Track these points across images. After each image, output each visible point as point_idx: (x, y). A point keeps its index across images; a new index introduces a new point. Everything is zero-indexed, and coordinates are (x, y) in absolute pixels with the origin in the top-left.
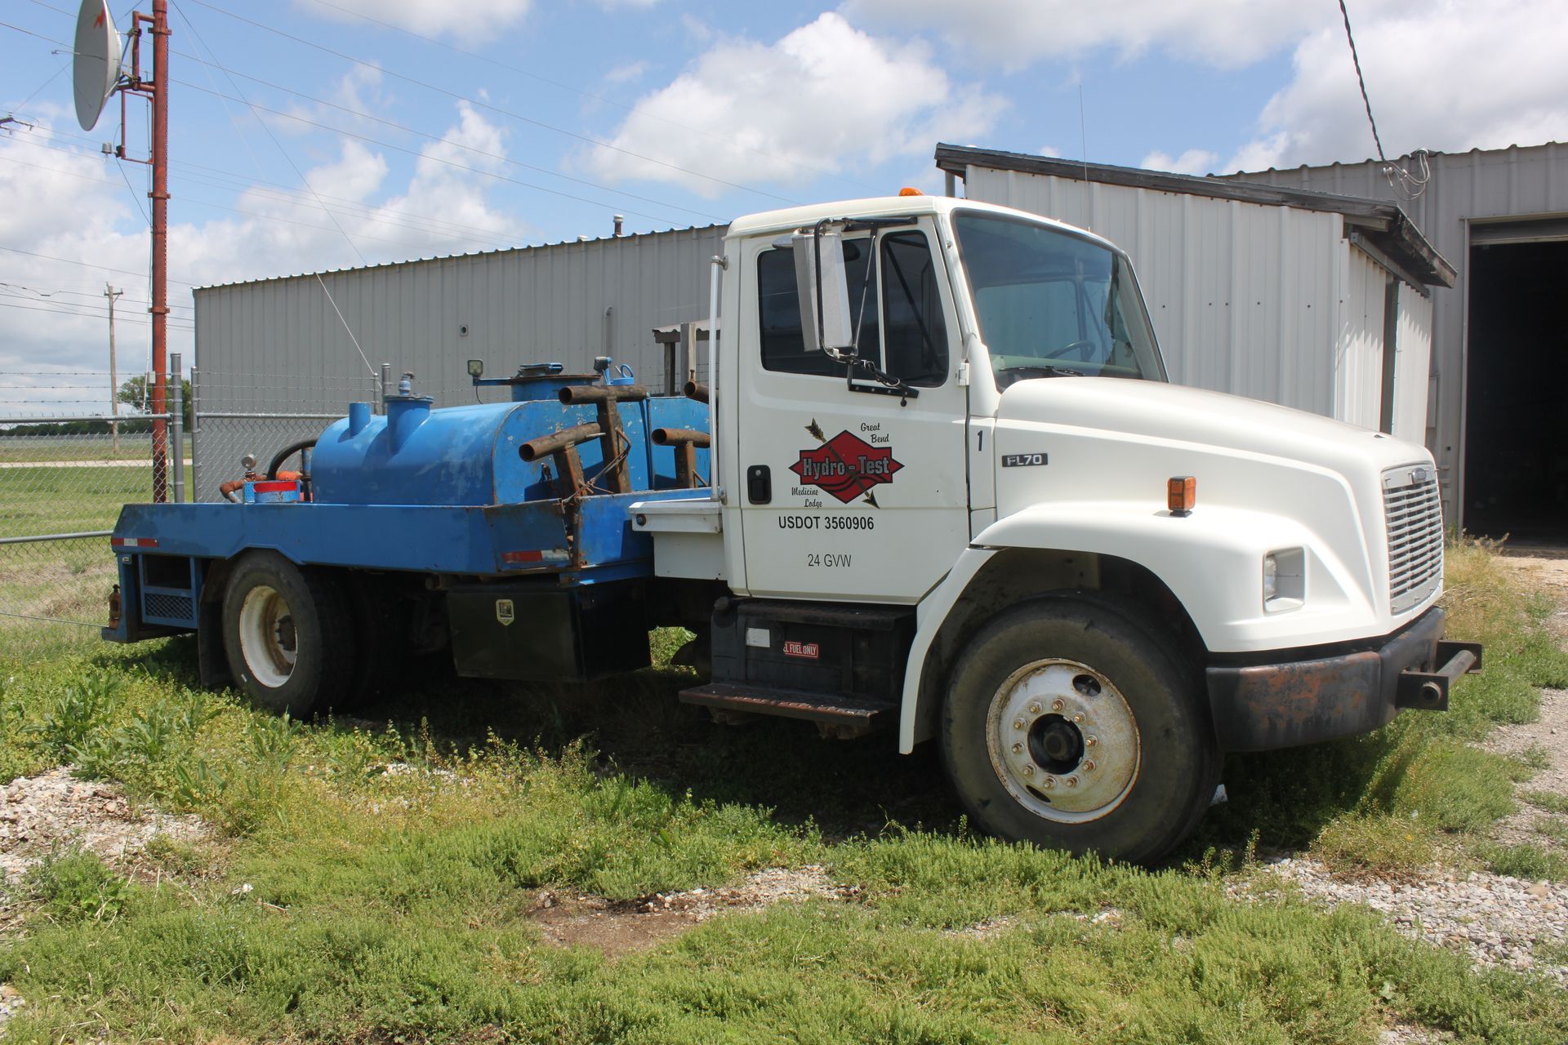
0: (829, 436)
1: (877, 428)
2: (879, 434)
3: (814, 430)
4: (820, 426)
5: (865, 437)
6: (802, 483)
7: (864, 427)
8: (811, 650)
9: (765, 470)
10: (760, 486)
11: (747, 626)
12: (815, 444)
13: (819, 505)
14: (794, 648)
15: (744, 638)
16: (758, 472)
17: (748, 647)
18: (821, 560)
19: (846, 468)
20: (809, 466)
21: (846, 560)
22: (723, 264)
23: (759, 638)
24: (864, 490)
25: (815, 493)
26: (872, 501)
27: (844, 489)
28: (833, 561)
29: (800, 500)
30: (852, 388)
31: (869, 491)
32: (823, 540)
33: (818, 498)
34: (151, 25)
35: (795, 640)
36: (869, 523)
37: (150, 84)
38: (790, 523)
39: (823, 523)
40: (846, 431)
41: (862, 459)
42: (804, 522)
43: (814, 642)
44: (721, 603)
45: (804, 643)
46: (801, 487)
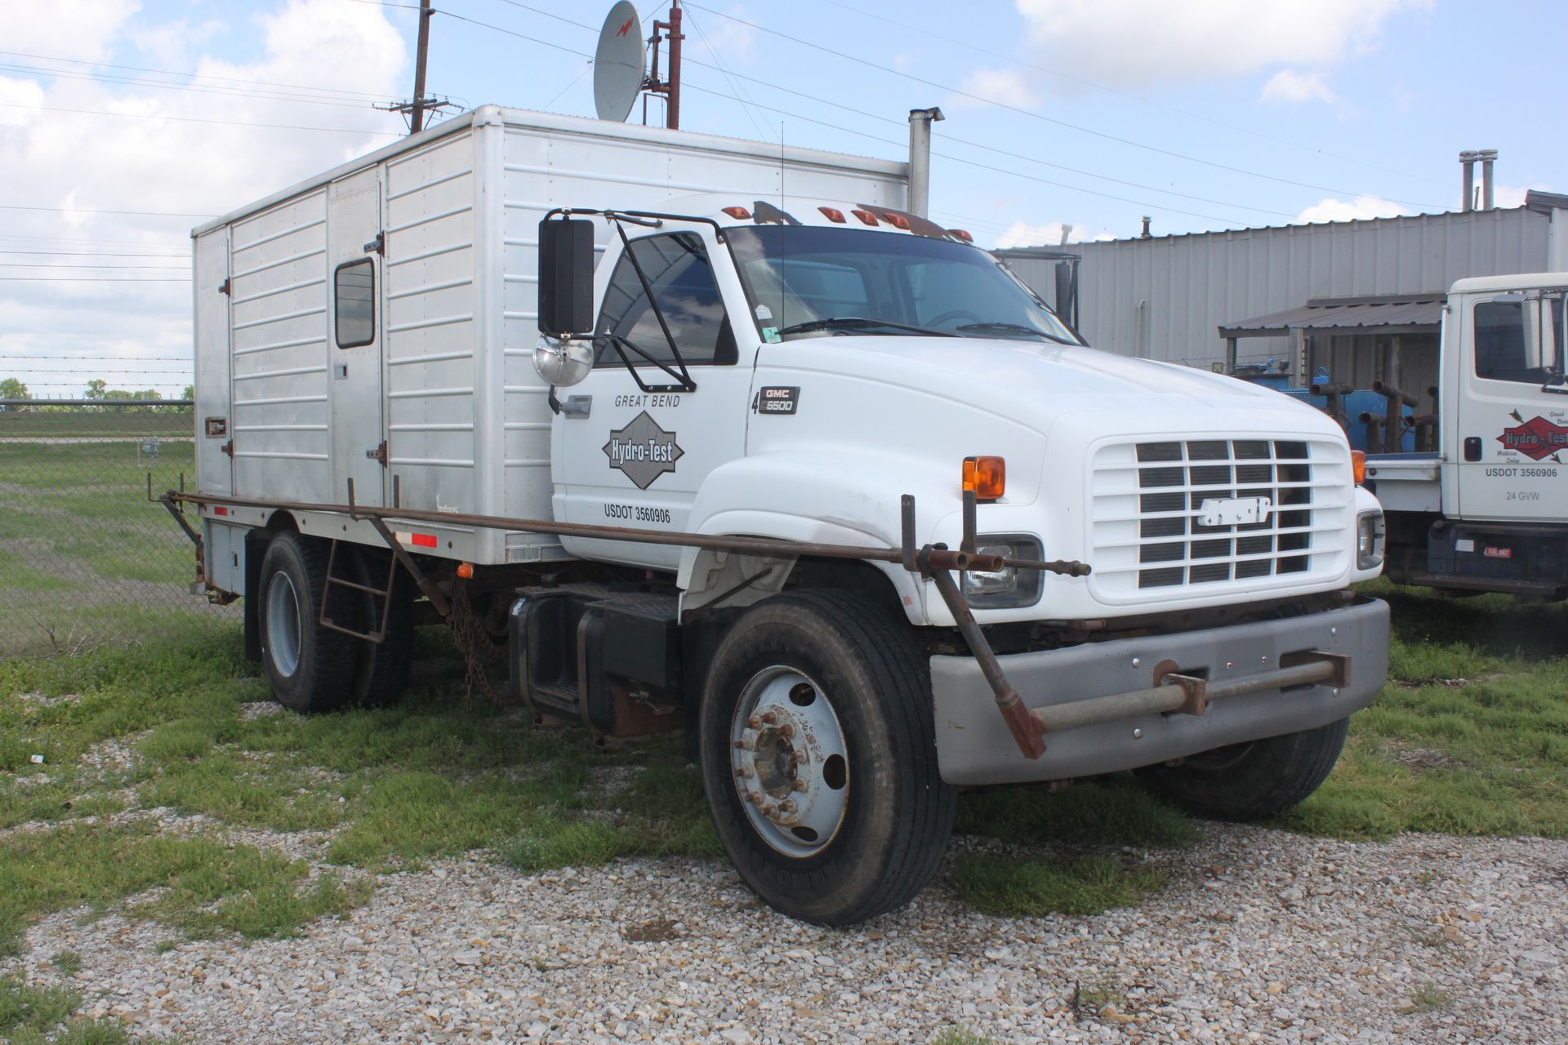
0: (1526, 419)
1: (1562, 415)
2: (1563, 418)
3: (1516, 415)
4: (1520, 413)
5: (1554, 420)
6: (1506, 447)
7: (1553, 414)
8: (1504, 553)
9: (1478, 441)
10: (1473, 449)
11: (1456, 538)
12: (1516, 424)
13: (1517, 462)
14: (1492, 552)
15: (1454, 546)
16: (1473, 441)
17: (1458, 552)
18: (1517, 495)
19: (1539, 440)
20: (1511, 438)
21: (1535, 496)
22: (1449, 311)
23: (1465, 546)
24: (1551, 452)
25: (1515, 454)
26: (1556, 459)
27: (1536, 452)
28: (1524, 496)
29: (1503, 459)
30: (1544, 390)
31: (1555, 453)
32: (1517, 483)
33: (1516, 458)
34: (668, 31)
35: (1492, 546)
36: (1554, 473)
37: (666, 85)
38: (1495, 473)
39: (1519, 472)
40: (1539, 417)
41: (1550, 434)
42: (1505, 472)
43: (1507, 547)
44: (1438, 524)
45: (1500, 547)
46: (1504, 451)
